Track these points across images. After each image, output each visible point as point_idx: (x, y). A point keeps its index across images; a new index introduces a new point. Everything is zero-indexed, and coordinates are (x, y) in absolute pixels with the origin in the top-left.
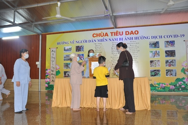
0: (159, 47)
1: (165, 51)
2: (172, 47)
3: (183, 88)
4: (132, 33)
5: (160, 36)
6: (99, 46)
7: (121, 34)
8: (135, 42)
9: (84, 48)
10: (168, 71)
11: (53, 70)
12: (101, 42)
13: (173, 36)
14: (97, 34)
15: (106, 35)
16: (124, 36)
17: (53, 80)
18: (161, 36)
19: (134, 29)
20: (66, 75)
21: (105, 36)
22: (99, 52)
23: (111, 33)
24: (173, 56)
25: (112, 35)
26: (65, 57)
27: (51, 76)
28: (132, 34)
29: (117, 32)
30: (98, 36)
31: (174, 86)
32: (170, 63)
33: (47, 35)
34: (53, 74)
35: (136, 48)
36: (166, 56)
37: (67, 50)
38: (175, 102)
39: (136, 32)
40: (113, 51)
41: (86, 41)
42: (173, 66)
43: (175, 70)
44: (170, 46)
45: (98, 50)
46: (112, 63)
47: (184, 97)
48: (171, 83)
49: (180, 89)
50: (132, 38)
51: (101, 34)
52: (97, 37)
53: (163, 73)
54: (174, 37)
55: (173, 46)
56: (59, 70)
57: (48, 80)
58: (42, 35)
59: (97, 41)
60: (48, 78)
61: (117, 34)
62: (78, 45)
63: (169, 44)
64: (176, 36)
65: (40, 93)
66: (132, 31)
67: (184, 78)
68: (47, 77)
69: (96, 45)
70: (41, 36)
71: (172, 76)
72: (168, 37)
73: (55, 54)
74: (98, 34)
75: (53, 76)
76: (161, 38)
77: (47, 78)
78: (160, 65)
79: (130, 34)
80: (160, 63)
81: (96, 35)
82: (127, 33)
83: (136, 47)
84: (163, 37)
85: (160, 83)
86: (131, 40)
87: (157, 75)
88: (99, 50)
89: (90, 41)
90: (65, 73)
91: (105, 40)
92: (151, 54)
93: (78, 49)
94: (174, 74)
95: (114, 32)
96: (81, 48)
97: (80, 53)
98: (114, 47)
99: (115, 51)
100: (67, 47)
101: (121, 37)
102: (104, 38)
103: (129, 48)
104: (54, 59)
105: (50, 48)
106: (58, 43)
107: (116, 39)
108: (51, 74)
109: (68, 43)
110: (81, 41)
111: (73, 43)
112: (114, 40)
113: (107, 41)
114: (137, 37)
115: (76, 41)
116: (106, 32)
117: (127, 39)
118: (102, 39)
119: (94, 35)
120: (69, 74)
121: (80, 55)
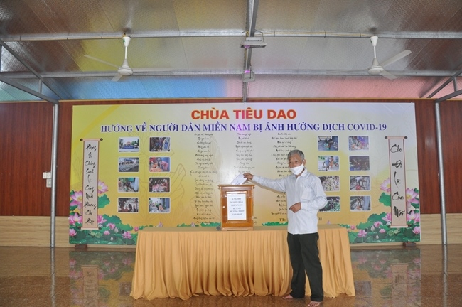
0: (337, 149)
1: (351, 158)
2: (364, 149)
3: (382, 233)
4: (282, 114)
6: (208, 141)
7: (258, 115)
8: (288, 136)
9: (171, 142)
10: (355, 200)
11: (90, 195)
12: (211, 132)
13: (366, 126)
14: (202, 112)
15: (224, 115)
16: (264, 121)
17: (89, 219)
18: (341, 126)
19: (286, 107)
20: (125, 208)
21: (221, 118)
22: (206, 153)
23: (234, 111)
24: (366, 169)
25: (237, 117)
26: (123, 163)
27: (86, 209)
28: (283, 118)
29: (249, 110)
30: (205, 117)
31: (366, 230)
32: (359, 182)
33: (75, 108)
34: (90, 203)
35: (289, 149)
36: (352, 169)
37: (129, 146)
38: (366, 263)
39: (292, 114)
40: (238, 153)
41: (176, 128)
42: (364, 188)
43: (369, 198)
44: (359, 148)
45: (204, 149)
47: (383, 253)
48: (361, 224)
49: (377, 237)
50: (283, 125)
51: (212, 112)
52: (202, 118)
53: (344, 203)
54: (368, 129)
55: (365, 147)
56: (106, 193)
57: (76, 219)
58: (61, 105)
59: (202, 128)
61: (249, 116)
62: (155, 134)
63: (357, 142)
64: (370, 127)
65: (53, 252)
66: (282, 111)
67: (384, 213)
68: (74, 211)
69: (201, 137)
70: (56, 106)
71: (362, 211)
72: (356, 127)
73: (95, 154)
74: (205, 113)
75: (91, 208)
76: (341, 128)
77: (74, 213)
78: (339, 186)
79: (278, 118)
80: (339, 183)
81: (200, 115)
82: (272, 114)
83: (290, 146)
84: (346, 127)
86: (279, 129)
87: (333, 207)
88: (206, 149)
89: (184, 128)
90: (122, 201)
91: (220, 127)
92: (321, 164)
93: (156, 144)
94: (366, 206)
95: (241, 109)
96: (164, 142)
97: (161, 154)
98: (241, 145)
99: (243, 153)
100: (127, 140)
101: (258, 122)
102: (218, 122)
103: (275, 148)
104: (93, 166)
105: (81, 140)
106: (104, 128)
107: (247, 126)
108: (84, 205)
109: (131, 130)
110: (164, 126)
111: (143, 131)
112: (242, 128)
113: (225, 129)
114: (292, 125)
115: (151, 126)
116: (224, 110)
117: (271, 128)
118: (213, 125)
119: (196, 115)
120: (133, 206)
121: (161, 161)
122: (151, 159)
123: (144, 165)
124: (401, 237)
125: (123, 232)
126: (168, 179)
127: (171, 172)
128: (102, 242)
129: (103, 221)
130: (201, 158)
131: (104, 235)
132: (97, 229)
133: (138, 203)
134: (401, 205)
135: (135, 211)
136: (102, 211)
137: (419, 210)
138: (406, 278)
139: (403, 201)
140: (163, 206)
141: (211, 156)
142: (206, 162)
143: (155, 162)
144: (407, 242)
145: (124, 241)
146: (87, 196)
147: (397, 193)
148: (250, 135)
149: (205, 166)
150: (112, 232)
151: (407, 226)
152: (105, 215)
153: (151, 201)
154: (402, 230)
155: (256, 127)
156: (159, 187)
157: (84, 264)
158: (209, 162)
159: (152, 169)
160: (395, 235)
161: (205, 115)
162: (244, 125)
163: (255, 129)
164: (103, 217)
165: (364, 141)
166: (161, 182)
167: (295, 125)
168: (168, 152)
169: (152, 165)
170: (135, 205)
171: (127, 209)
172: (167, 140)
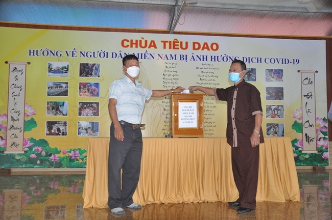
0: (255, 80)
1: (267, 88)
2: (279, 81)
4: (206, 46)
5: (258, 58)
7: (184, 46)
8: (211, 67)
9: (101, 68)
10: (270, 126)
11: (15, 118)
13: (281, 60)
14: (132, 41)
15: (152, 44)
16: (189, 52)
17: (14, 143)
18: (259, 59)
19: (210, 40)
20: (53, 131)
21: (149, 47)
23: (162, 42)
24: (280, 99)
25: (165, 47)
26: (52, 87)
27: (10, 132)
29: (175, 41)
30: (134, 46)
32: (274, 110)
34: (15, 127)
35: (213, 78)
36: (267, 98)
39: (215, 46)
40: (165, 80)
41: (106, 55)
42: (279, 116)
43: (283, 125)
44: (274, 80)
46: (164, 106)
50: (206, 56)
51: (141, 41)
52: (132, 47)
54: (283, 63)
55: (280, 79)
56: (34, 117)
61: (176, 47)
62: (85, 60)
63: (273, 75)
64: (285, 61)
66: (206, 44)
67: (296, 139)
72: (273, 61)
73: (21, 77)
74: (134, 42)
75: (17, 132)
76: (259, 61)
79: (203, 49)
81: (129, 43)
82: (197, 46)
83: (212, 76)
84: (263, 60)
86: (203, 60)
89: (114, 55)
90: (50, 125)
91: (149, 56)
93: (86, 70)
94: (280, 133)
95: (169, 40)
96: (94, 68)
97: (91, 80)
98: (167, 73)
99: (170, 81)
100: (56, 65)
101: (184, 52)
102: (147, 51)
103: (199, 78)
104: (19, 89)
105: (6, 62)
106: (32, 51)
107: (173, 56)
108: (8, 128)
109: (61, 55)
110: (94, 53)
111: (73, 56)
112: (169, 58)
113: (153, 58)
114: (215, 57)
115: (81, 52)
116: (153, 40)
117: (195, 59)
118: (142, 54)
119: (126, 43)
120: (61, 129)
121: (91, 86)
122: (81, 84)
123: (73, 90)
124: (311, 161)
125: (50, 155)
126: (97, 104)
127: (102, 97)
128: (28, 166)
129: (29, 144)
131: (29, 158)
132: (23, 152)
133: (67, 127)
134: (311, 133)
135: (63, 134)
136: (29, 135)
137: (327, 137)
138: (316, 198)
139: (313, 129)
140: (92, 130)
143: (84, 87)
144: (317, 166)
145: (51, 165)
146: (13, 119)
147: (308, 121)
148: (176, 64)
150: (39, 155)
151: (316, 152)
152: (32, 138)
153: (80, 125)
154: (312, 155)
155: (182, 57)
156: (89, 111)
157: (6, 188)
159: (82, 94)
160: (306, 159)
161: (134, 44)
162: (171, 55)
163: (181, 59)
164: (29, 140)
165: (279, 73)
166: (91, 107)
167: (218, 57)
168: (97, 77)
169: (82, 89)
170: (64, 128)
171: (55, 132)
172: (97, 67)
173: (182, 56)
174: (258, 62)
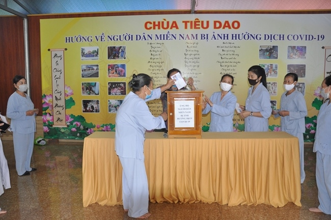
0: (277, 58)
1: (288, 66)
2: (302, 58)
3: (312, 134)
4: (227, 25)
5: (280, 35)
6: (159, 49)
7: (205, 25)
8: (232, 45)
11: (59, 98)
12: (162, 41)
13: (305, 36)
14: (154, 23)
15: (174, 25)
16: (211, 31)
17: (59, 119)
18: (282, 36)
19: (231, 18)
20: (88, 109)
21: (171, 28)
22: (158, 60)
23: (183, 22)
25: (186, 27)
26: (85, 70)
27: (55, 110)
28: (228, 28)
29: (197, 21)
30: (157, 27)
33: (41, 20)
34: (59, 105)
35: (233, 57)
37: (90, 55)
39: (236, 25)
40: (187, 60)
41: (131, 38)
44: (297, 57)
45: (156, 57)
49: (308, 137)
50: (228, 35)
51: (163, 23)
52: (154, 28)
54: (306, 40)
55: (303, 56)
56: (72, 96)
57: (49, 118)
58: (29, 19)
59: (154, 37)
60: (48, 115)
61: (197, 26)
62: (112, 44)
63: (295, 52)
64: (309, 37)
66: (227, 22)
67: (315, 116)
68: (47, 112)
69: (153, 45)
70: (25, 21)
72: (296, 37)
73: (61, 62)
74: (157, 23)
75: (60, 109)
76: (282, 38)
78: (277, 91)
79: (224, 28)
80: (277, 89)
81: (152, 25)
82: (218, 25)
83: (233, 55)
84: (286, 37)
85: (274, 126)
86: (224, 39)
88: (158, 57)
89: (138, 37)
90: (86, 103)
91: (171, 37)
93: (114, 53)
95: (190, 20)
96: (120, 51)
97: (118, 62)
98: (189, 53)
99: (191, 60)
100: (88, 49)
101: (205, 32)
102: (169, 32)
103: (220, 56)
104: (60, 72)
105: (49, 50)
106: (68, 39)
107: (194, 35)
108: (54, 106)
109: (91, 40)
110: (120, 36)
111: (101, 40)
112: (190, 38)
113: (175, 38)
114: (236, 35)
115: (109, 36)
116: (174, 20)
117: (217, 38)
118: (164, 35)
119: (149, 26)
120: (94, 107)
121: (118, 67)
122: (109, 66)
123: (103, 71)
125: (87, 129)
127: (127, 78)
128: (71, 137)
129: (71, 119)
130: (153, 64)
131: (71, 131)
132: (66, 126)
133: (99, 105)
135: (97, 111)
136: (70, 111)
141: (162, 63)
142: (158, 68)
143: (113, 69)
146: (56, 98)
148: (197, 44)
149: (156, 72)
150: (78, 129)
152: (72, 115)
153: (110, 103)
155: (203, 37)
156: (117, 91)
157: (56, 156)
158: (161, 69)
159: (110, 75)
161: (157, 25)
162: (192, 35)
163: (202, 39)
164: (70, 116)
165: (302, 50)
166: (119, 86)
167: (239, 35)
168: (124, 59)
169: (110, 71)
170: (97, 106)
171: (89, 110)
172: (123, 49)
173: (203, 35)
174: (280, 39)
